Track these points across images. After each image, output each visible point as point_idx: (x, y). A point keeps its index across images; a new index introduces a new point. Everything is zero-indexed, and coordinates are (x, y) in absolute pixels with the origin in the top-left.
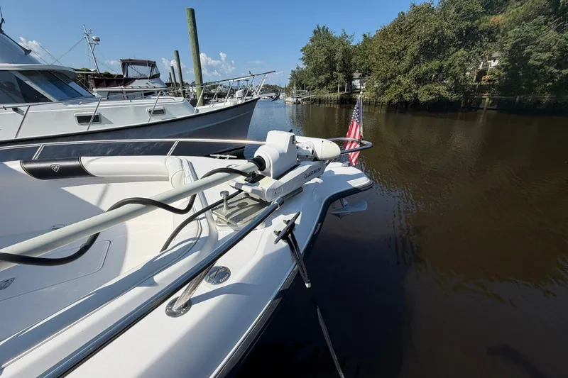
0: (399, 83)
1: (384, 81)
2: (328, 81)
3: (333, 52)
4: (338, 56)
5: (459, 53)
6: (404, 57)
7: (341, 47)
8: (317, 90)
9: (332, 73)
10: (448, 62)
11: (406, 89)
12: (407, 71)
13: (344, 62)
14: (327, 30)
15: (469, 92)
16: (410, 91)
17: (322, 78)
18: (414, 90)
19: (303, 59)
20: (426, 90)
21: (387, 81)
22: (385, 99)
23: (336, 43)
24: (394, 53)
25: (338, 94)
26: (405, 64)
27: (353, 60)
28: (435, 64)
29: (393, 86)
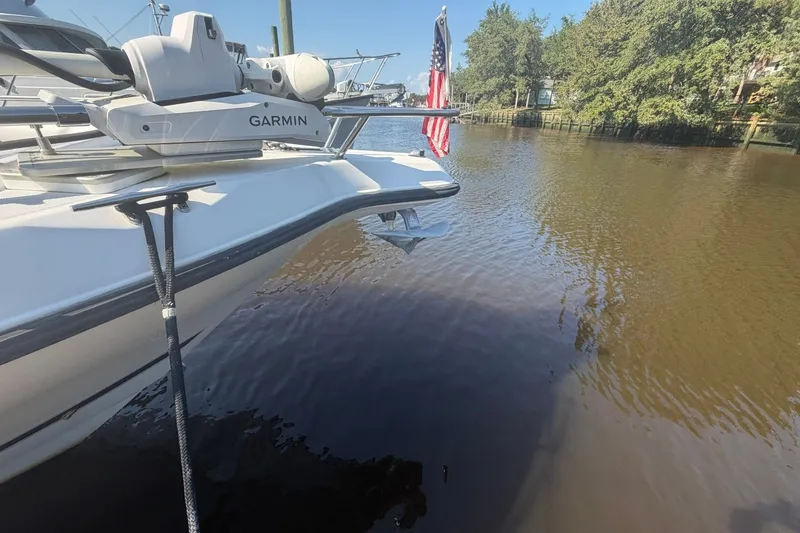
0: (610, 93)
1: (586, 89)
2: (501, 88)
3: (513, 43)
4: (520, 50)
5: (714, 47)
6: (622, 52)
7: (527, 36)
8: (482, 101)
9: (507, 76)
10: (697, 59)
11: (618, 104)
12: (624, 74)
13: (528, 60)
14: (507, 10)
16: (625, 107)
17: (493, 82)
18: (632, 106)
19: (467, 53)
20: (651, 106)
21: (589, 90)
22: (584, 118)
23: (519, 30)
24: (607, 46)
25: (513, 112)
26: (621, 64)
27: (544, 58)
28: (671, 63)
29: (598, 97)
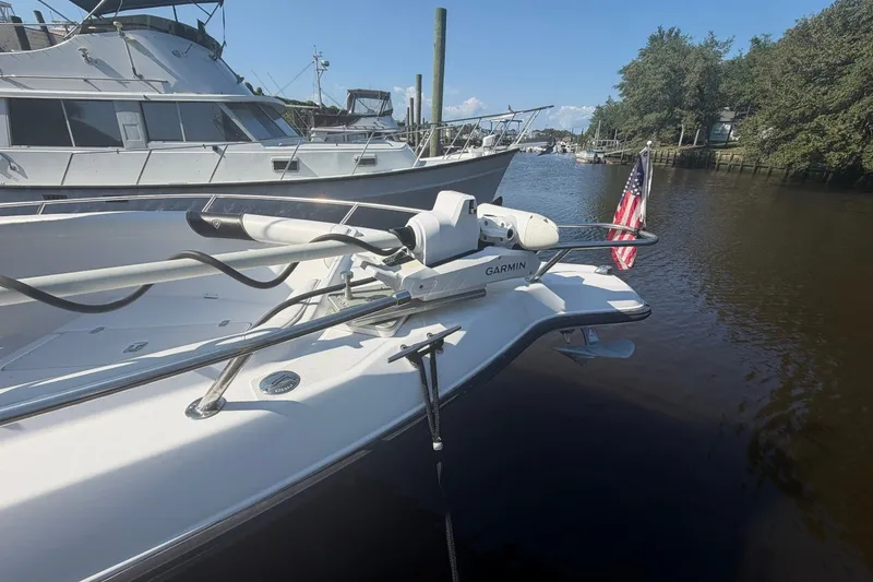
0: (817, 130)
1: (784, 124)
2: (662, 124)
3: (680, 74)
4: (691, 80)
6: (842, 79)
7: (700, 65)
8: (637, 139)
9: (671, 110)
11: (832, 144)
12: (844, 106)
13: (701, 91)
14: (677, 34)
16: (842, 149)
17: (652, 117)
18: (854, 146)
19: (621, 86)
21: (787, 127)
22: (778, 160)
23: (692, 57)
24: (817, 73)
25: (675, 151)
26: (839, 94)
27: (723, 87)
29: (802, 136)
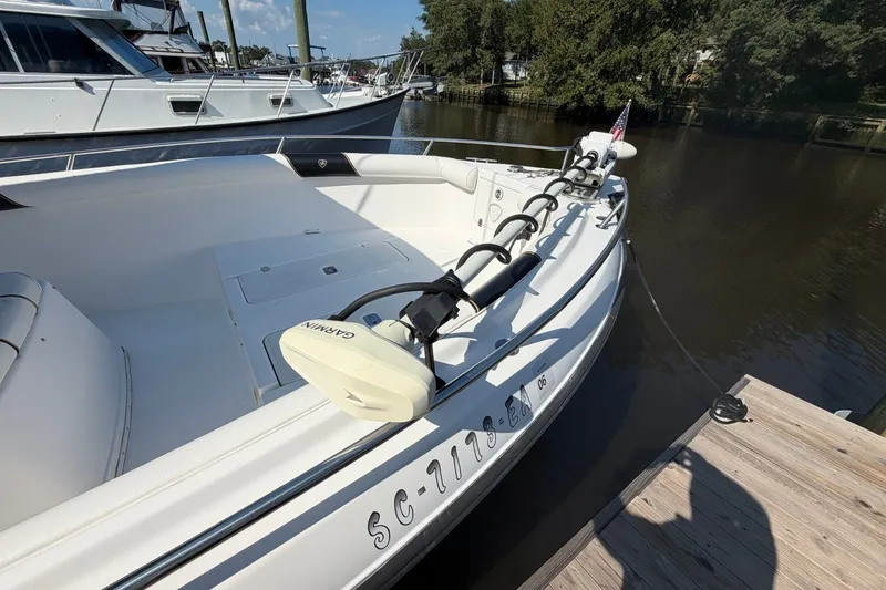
0: (579, 76)
2: (468, 63)
3: (477, 12)
4: (485, 20)
5: (664, 36)
6: (588, 35)
7: (489, 6)
8: (449, 77)
9: (473, 50)
10: (650, 49)
11: (588, 87)
12: (591, 58)
13: (493, 33)
15: (670, 98)
16: (593, 92)
17: (459, 56)
18: (599, 90)
19: (424, 18)
20: (617, 91)
21: (560, 74)
22: (557, 101)
24: (572, 26)
25: (480, 88)
26: (589, 47)
27: (507, 30)
28: (631, 50)
29: (571, 80)
